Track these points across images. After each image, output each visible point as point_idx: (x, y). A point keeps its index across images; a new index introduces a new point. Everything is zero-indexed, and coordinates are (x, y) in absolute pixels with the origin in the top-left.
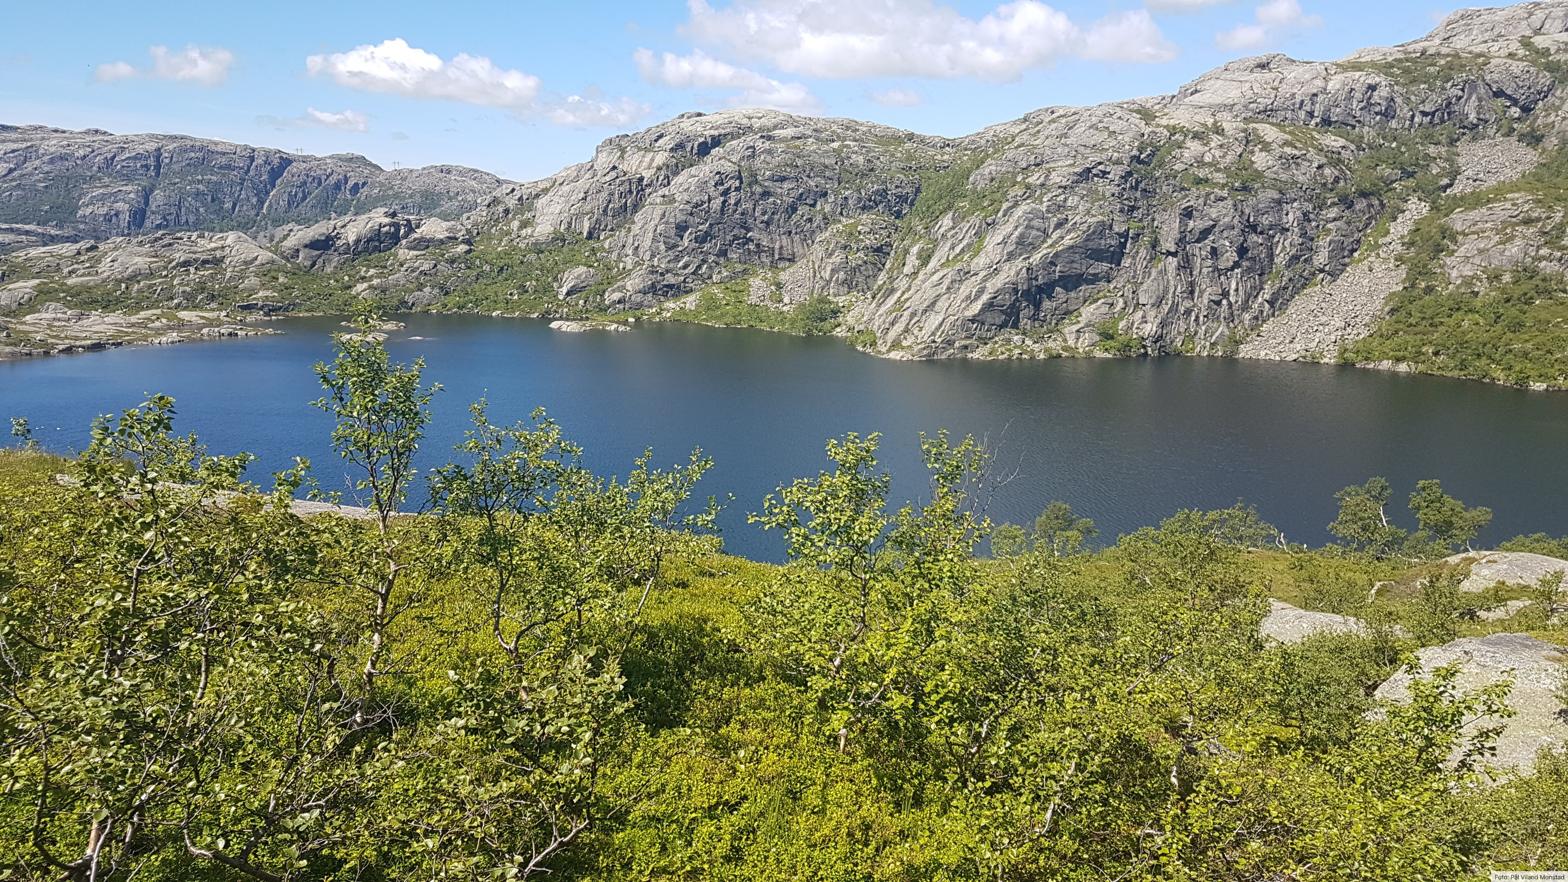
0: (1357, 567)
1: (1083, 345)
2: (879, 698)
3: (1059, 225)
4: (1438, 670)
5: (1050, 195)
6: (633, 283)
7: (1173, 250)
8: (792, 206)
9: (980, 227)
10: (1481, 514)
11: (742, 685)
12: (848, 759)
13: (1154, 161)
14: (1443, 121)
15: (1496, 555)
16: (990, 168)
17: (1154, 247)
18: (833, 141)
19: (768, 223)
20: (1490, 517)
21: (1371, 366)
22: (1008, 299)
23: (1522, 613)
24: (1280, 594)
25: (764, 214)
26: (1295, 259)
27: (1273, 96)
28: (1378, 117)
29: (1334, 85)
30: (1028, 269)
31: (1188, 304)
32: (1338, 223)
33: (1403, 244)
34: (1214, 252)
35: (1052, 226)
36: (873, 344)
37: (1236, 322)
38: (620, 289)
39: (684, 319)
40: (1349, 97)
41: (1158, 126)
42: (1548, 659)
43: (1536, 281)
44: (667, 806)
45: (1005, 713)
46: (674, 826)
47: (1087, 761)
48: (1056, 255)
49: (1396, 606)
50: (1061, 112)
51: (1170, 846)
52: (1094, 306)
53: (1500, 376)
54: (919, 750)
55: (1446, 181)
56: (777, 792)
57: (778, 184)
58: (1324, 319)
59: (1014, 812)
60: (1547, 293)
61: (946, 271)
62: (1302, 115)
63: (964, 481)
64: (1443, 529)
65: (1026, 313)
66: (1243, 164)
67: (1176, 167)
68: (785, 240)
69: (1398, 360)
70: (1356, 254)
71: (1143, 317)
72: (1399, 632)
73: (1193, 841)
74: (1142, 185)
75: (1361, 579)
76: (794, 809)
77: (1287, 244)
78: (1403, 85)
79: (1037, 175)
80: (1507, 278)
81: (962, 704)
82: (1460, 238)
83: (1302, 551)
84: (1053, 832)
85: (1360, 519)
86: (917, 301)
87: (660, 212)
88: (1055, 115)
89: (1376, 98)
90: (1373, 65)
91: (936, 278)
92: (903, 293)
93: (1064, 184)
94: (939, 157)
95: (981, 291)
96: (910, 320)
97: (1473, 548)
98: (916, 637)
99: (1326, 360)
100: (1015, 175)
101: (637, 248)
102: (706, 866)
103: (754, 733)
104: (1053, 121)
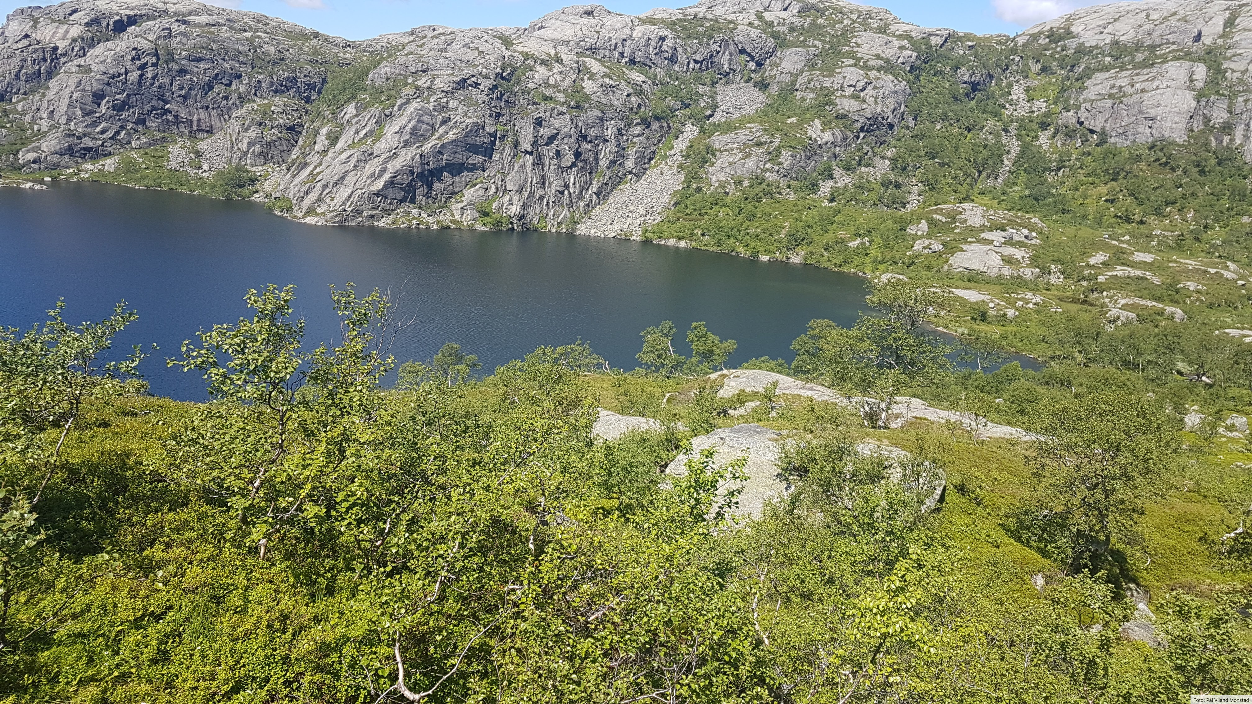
0: (654, 384)
1: (467, 219)
2: (296, 510)
3: (444, 122)
4: (703, 451)
5: (435, 97)
6: (48, 145)
7: (529, 150)
8: (208, 85)
9: (379, 117)
10: (730, 345)
11: (166, 510)
12: (269, 564)
13: (513, 79)
14: (707, 68)
15: (739, 372)
16: (385, 69)
17: (516, 146)
18: (246, 31)
19: (185, 98)
20: (735, 346)
21: (663, 243)
22: (406, 179)
23: (754, 410)
24: (606, 405)
25: (181, 88)
26: (613, 162)
27: (596, 37)
28: (666, 62)
29: (637, 33)
30: (421, 156)
31: (541, 192)
32: (641, 138)
33: (683, 156)
34: (558, 153)
35: (438, 123)
36: (290, 209)
37: (575, 207)
38: (36, 149)
39: (102, 180)
40: (647, 45)
41: (515, 51)
42: (770, 440)
43: (764, 186)
44: (94, 622)
45: (404, 511)
46: (101, 639)
47: (467, 540)
48: (443, 146)
49: (679, 409)
50: (441, 31)
51: (527, 596)
52: (473, 189)
53: (742, 251)
54: (332, 549)
55: (709, 112)
56: (201, 599)
57: (194, 63)
58: (632, 208)
59: (409, 588)
60: (769, 194)
61: (352, 152)
62: (616, 54)
63: (369, 326)
64: (707, 356)
65: (421, 191)
66: (576, 89)
67: (529, 86)
68: (203, 114)
69: (680, 239)
70: (652, 162)
71: (510, 200)
72: (681, 427)
73: (544, 591)
74: (505, 97)
75: (658, 392)
76: (217, 612)
77: (607, 151)
78: (683, 39)
79: (424, 80)
80: (746, 183)
81: (369, 507)
82: (718, 154)
83: (620, 374)
84: (441, 599)
85: (657, 350)
86: (328, 175)
87: (76, 80)
88: (436, 33)
89: (664, 48)
90: (663, 21)
91: (344, 156)
92: (315, 167)
93: (446, 89)
94: (341, 55)
95: (383, 171)
96: (323, 191)
97: (726, 368)
98: (330, 456)
99: (634, 238)
100: (406, 78)
101: (53, 112)
102: (133, 670)
103: (178, 552)
104: (434, 37)
